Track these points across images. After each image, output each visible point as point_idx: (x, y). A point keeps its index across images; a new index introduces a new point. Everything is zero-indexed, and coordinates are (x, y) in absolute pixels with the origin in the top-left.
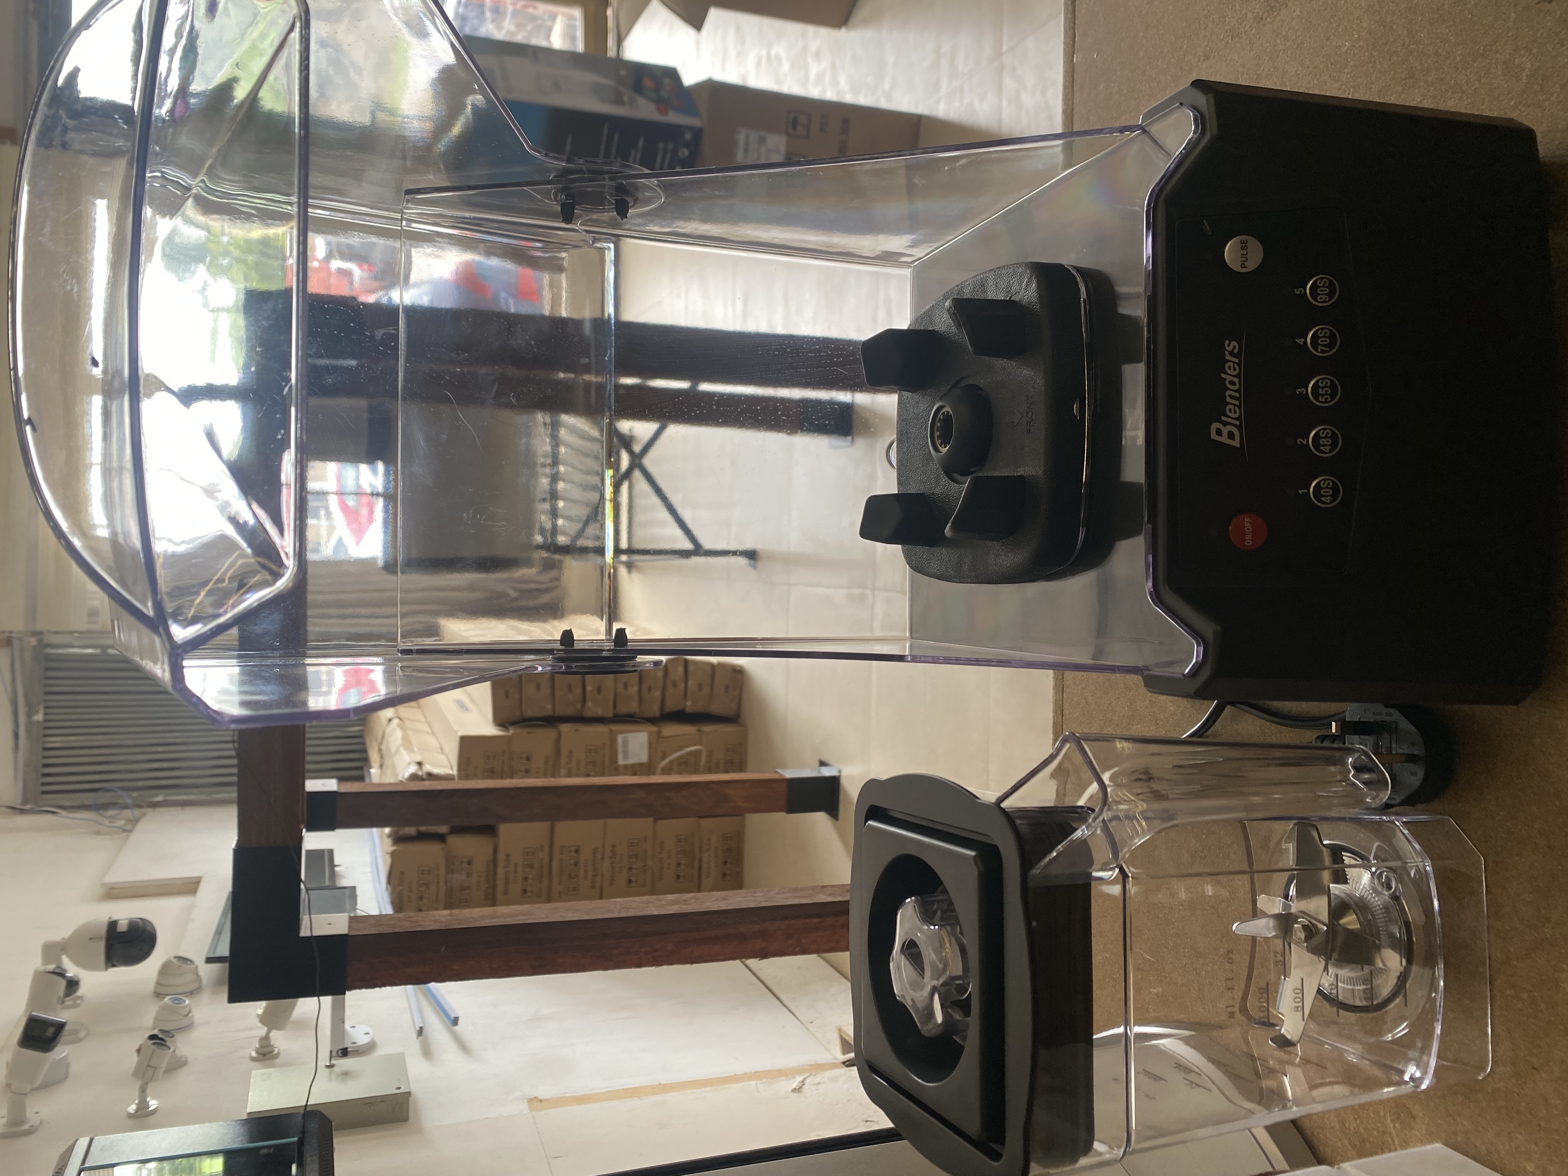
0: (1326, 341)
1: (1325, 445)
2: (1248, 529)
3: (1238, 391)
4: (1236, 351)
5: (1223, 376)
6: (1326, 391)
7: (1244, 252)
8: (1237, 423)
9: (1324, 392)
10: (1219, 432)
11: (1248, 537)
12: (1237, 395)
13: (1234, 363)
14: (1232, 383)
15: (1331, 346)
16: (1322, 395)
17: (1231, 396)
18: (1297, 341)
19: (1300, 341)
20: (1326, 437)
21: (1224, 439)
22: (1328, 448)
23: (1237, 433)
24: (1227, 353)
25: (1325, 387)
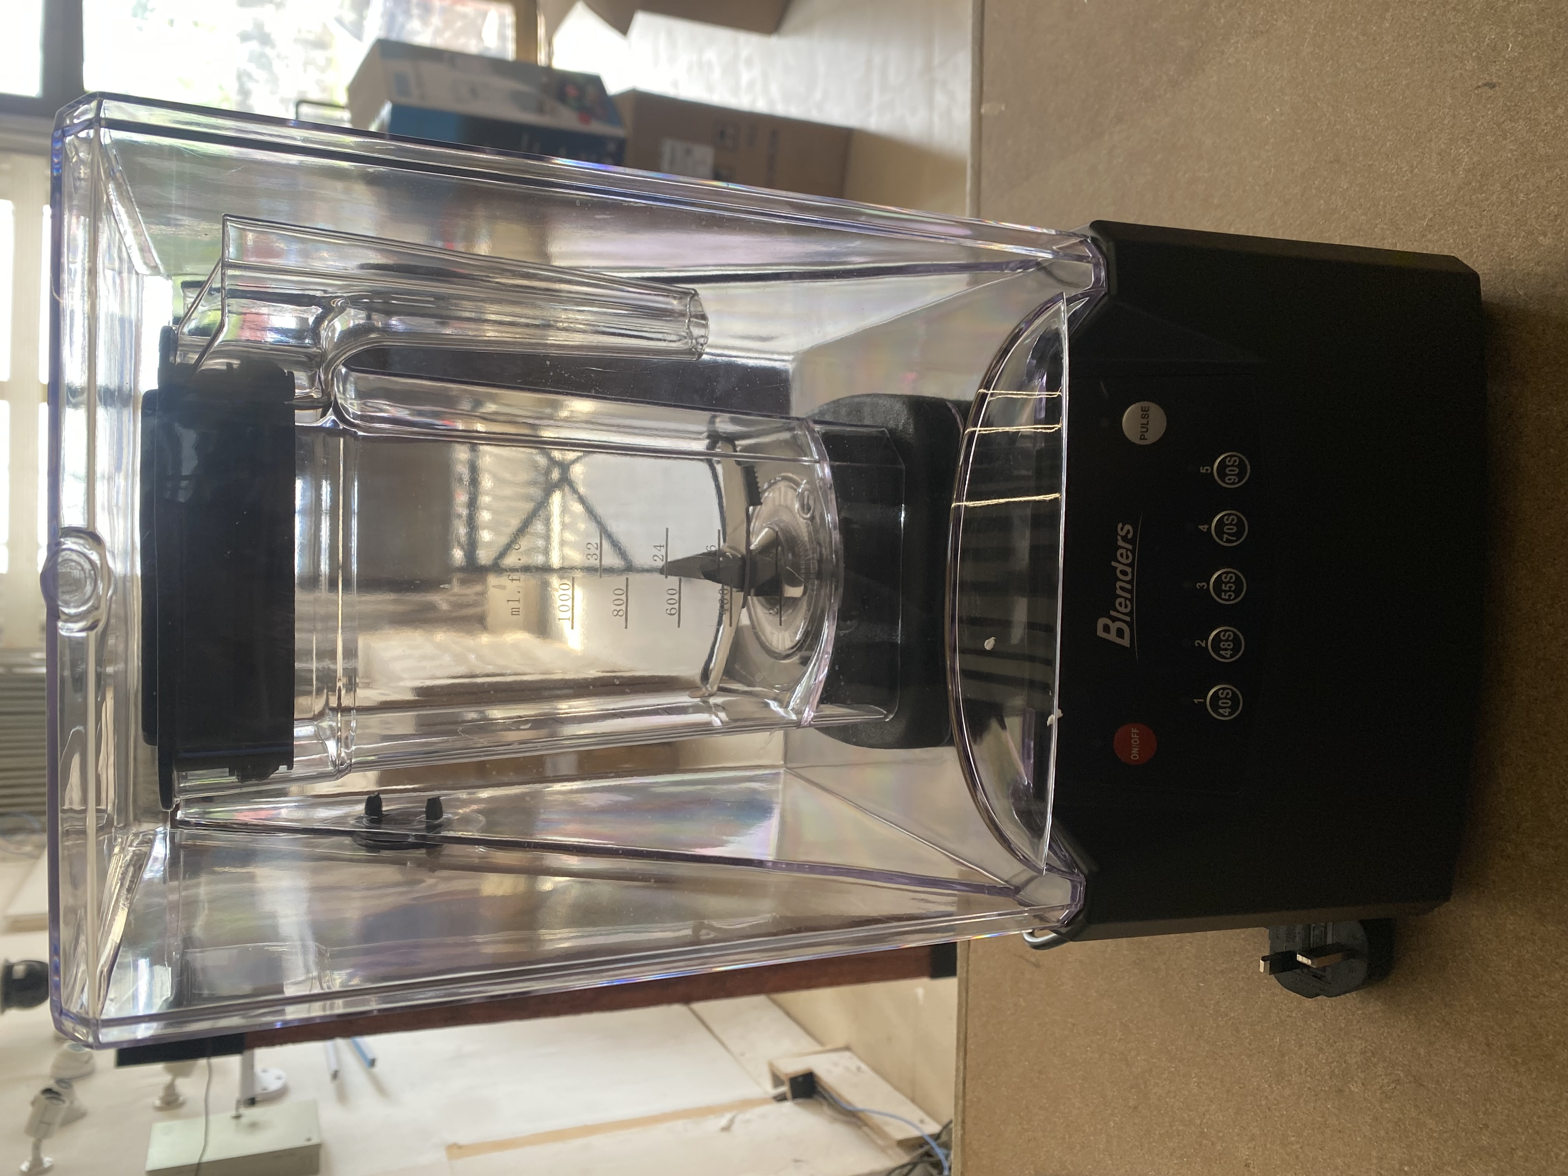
0: (1232, 529)
1: (1226, 649)
2: (1135, 741)
3: (1130, 582)
4: (1130, 536)
5: (1113, 564)
6: (1230, 587)
7: (1145, 421)
8: (1128, 619)
9: (1227, 589)
10: (1107, 629)
11: (1135, 751)
12: (1129, 586)
13: (1127, 550)
14: (1124, 573)
15: (1238, 535)
16: (1226, 592)
17: (1122, 588)
18: (1201, 527)
19: (1203, 528)
20: (1227, 640)
21: (1112, 637)
22: (1229, 652)
23: (1127, 630)
24: (1119, 538)
25: (1229, 582)
